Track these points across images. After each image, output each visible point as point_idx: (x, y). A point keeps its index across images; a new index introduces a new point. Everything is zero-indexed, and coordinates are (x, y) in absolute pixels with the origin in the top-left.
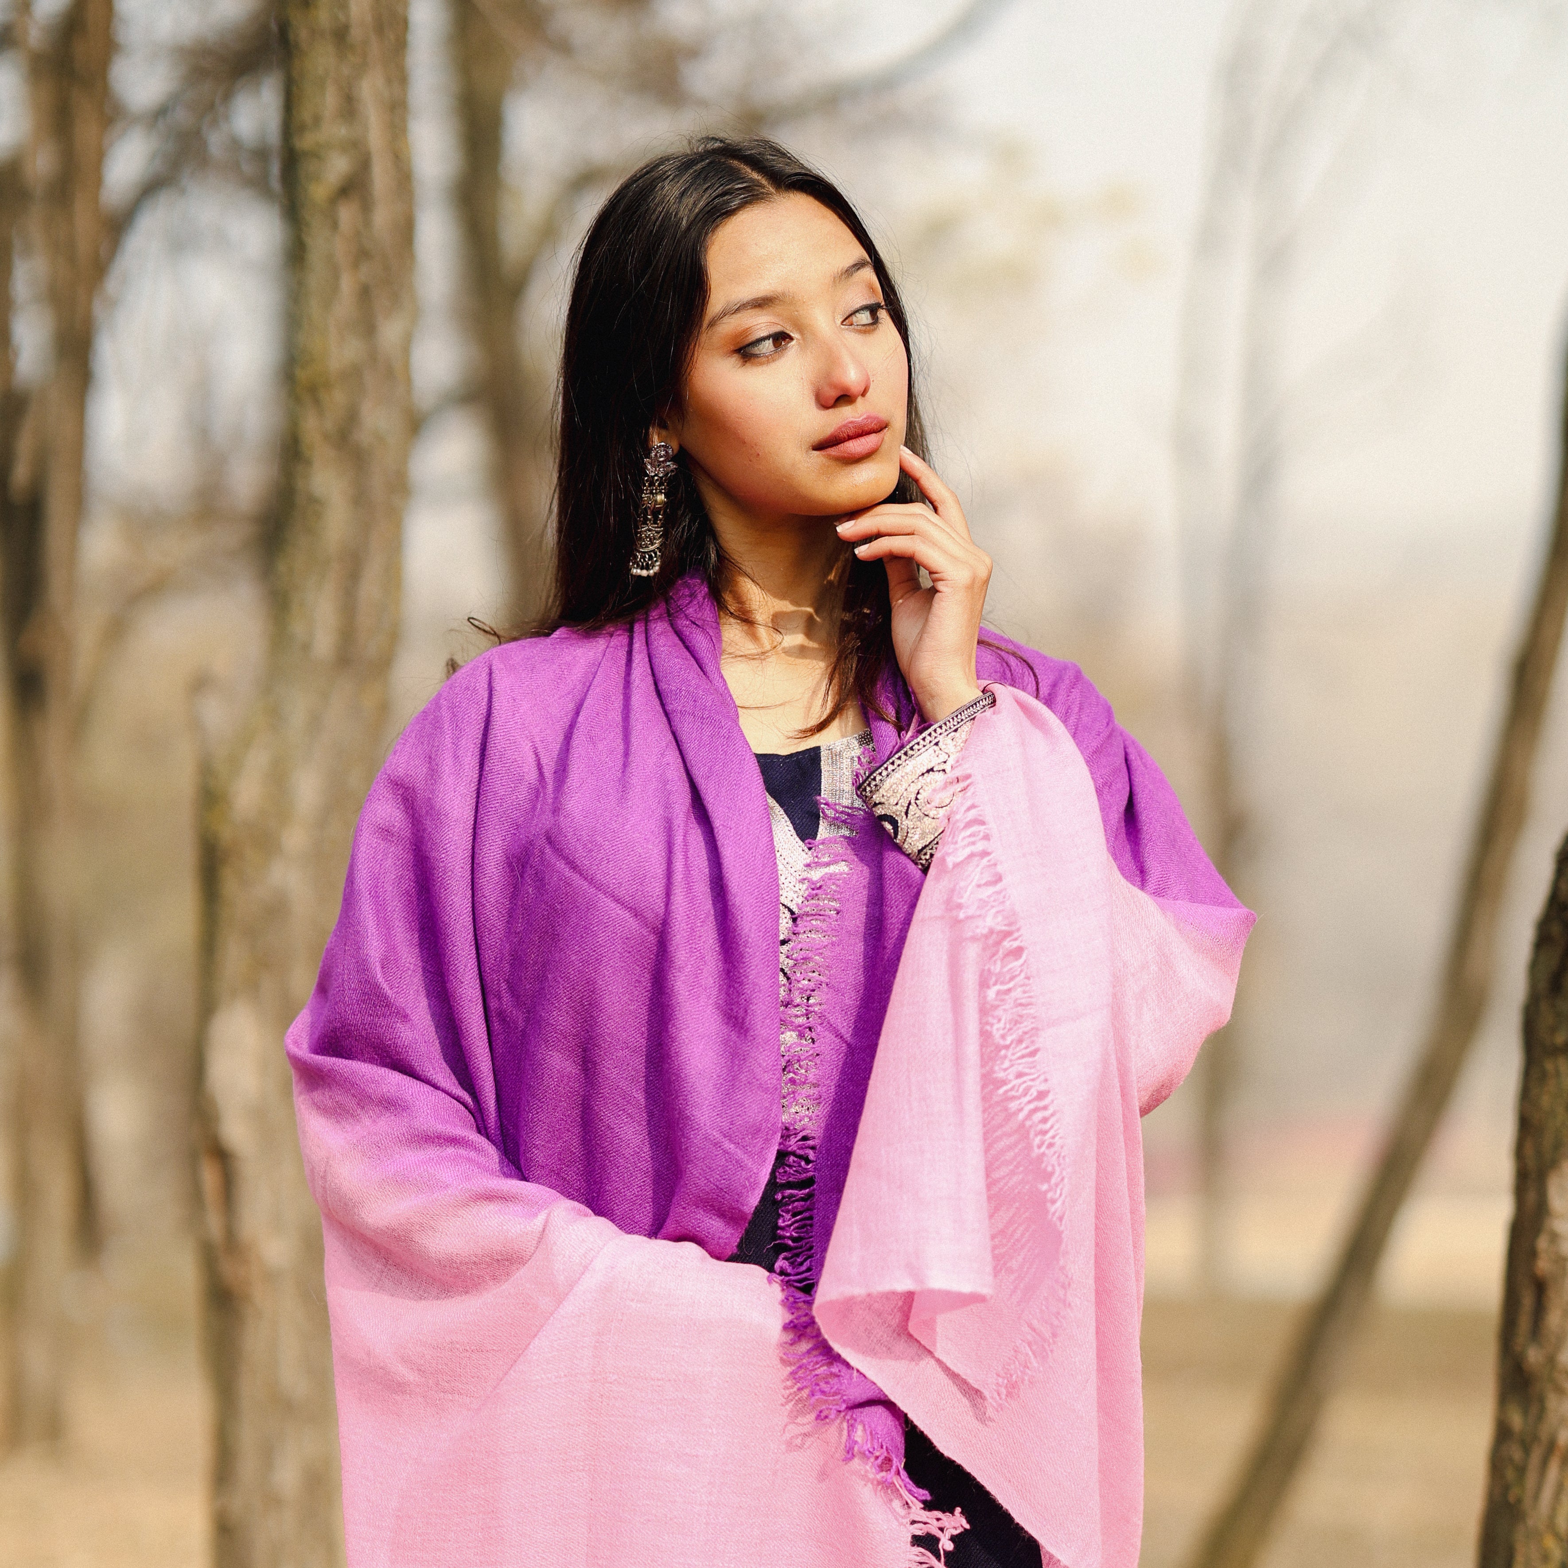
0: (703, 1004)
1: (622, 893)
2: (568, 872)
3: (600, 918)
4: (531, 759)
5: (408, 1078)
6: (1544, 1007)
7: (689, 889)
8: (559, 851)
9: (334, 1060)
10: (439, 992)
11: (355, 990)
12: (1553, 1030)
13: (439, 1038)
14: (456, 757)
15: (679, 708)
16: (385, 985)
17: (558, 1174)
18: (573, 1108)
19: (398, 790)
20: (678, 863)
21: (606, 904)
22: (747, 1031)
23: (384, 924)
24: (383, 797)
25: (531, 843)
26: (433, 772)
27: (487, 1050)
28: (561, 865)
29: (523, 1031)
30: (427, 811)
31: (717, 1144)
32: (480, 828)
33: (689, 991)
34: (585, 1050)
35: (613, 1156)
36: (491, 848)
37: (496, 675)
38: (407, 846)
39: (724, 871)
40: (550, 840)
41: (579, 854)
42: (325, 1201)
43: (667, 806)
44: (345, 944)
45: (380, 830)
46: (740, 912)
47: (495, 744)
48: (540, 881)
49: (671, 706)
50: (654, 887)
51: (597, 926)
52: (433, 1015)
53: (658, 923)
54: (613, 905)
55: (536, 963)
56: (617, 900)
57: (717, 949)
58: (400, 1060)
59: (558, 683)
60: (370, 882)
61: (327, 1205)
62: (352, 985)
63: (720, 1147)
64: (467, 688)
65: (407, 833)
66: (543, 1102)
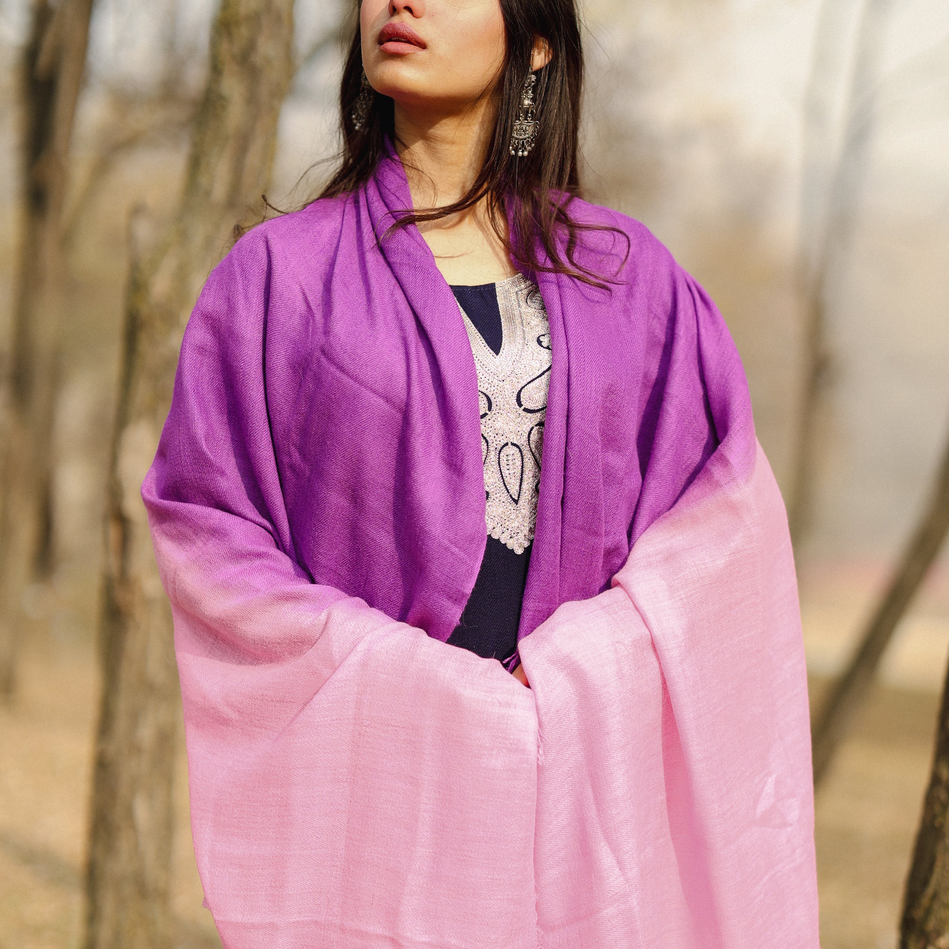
0: (433, 458)
1: (377, 387)
2: (338, 374)
3: (363, 404)
4: (300, 297)
5: (226, 513)
7: (421, 382)
8: (331, 359)
9: (176, 503)
10: (242, 453)
11: (189, 456)
13: (244, 484)
14: (246, 298)
15: (398, 261)
16: (208, 453)
17: (335, 571)
18: (345, 528)
19: (208, 321)
20: (414, 366)
21: (366, 394)
22: (463, 474)
23: (205, 411)
24: (199, 326)
25: (311, 355)
26: (231, 308)
27: (280, 490)
28: (333, 369)
29: (309, 479)
30: (229, 336)
31: (447, 549)
32: (269, 344)
33: (425, 449)
34: (354, 491)
35: (376, 558)
36: (278, 357)
37: (272, 243)
38: (216, 358)
39: (442, 370)
40: (323, 352)
41: (346, 362)
42: (175, 597)
43: (402, 329)
44: (179, 426)
45: (198, 348)
46: (455, 396)
47: (276, 288)
48: (318, 380)
49: (392, 259)
50: (399, 382)
51: (361, 409)
52: (239, 470)
53: (403, 405)
54: (371, 395)
55: (316, 433)
56: (374, 392)
57: (441, 421)
58: (221, 501)
59: (313, 245)
60: (193, 383)
61: (176, 598)
62: (187, 453)
63: (449, 550)
64: (251, 252)
65: (215, 349)
66: (325, 525)
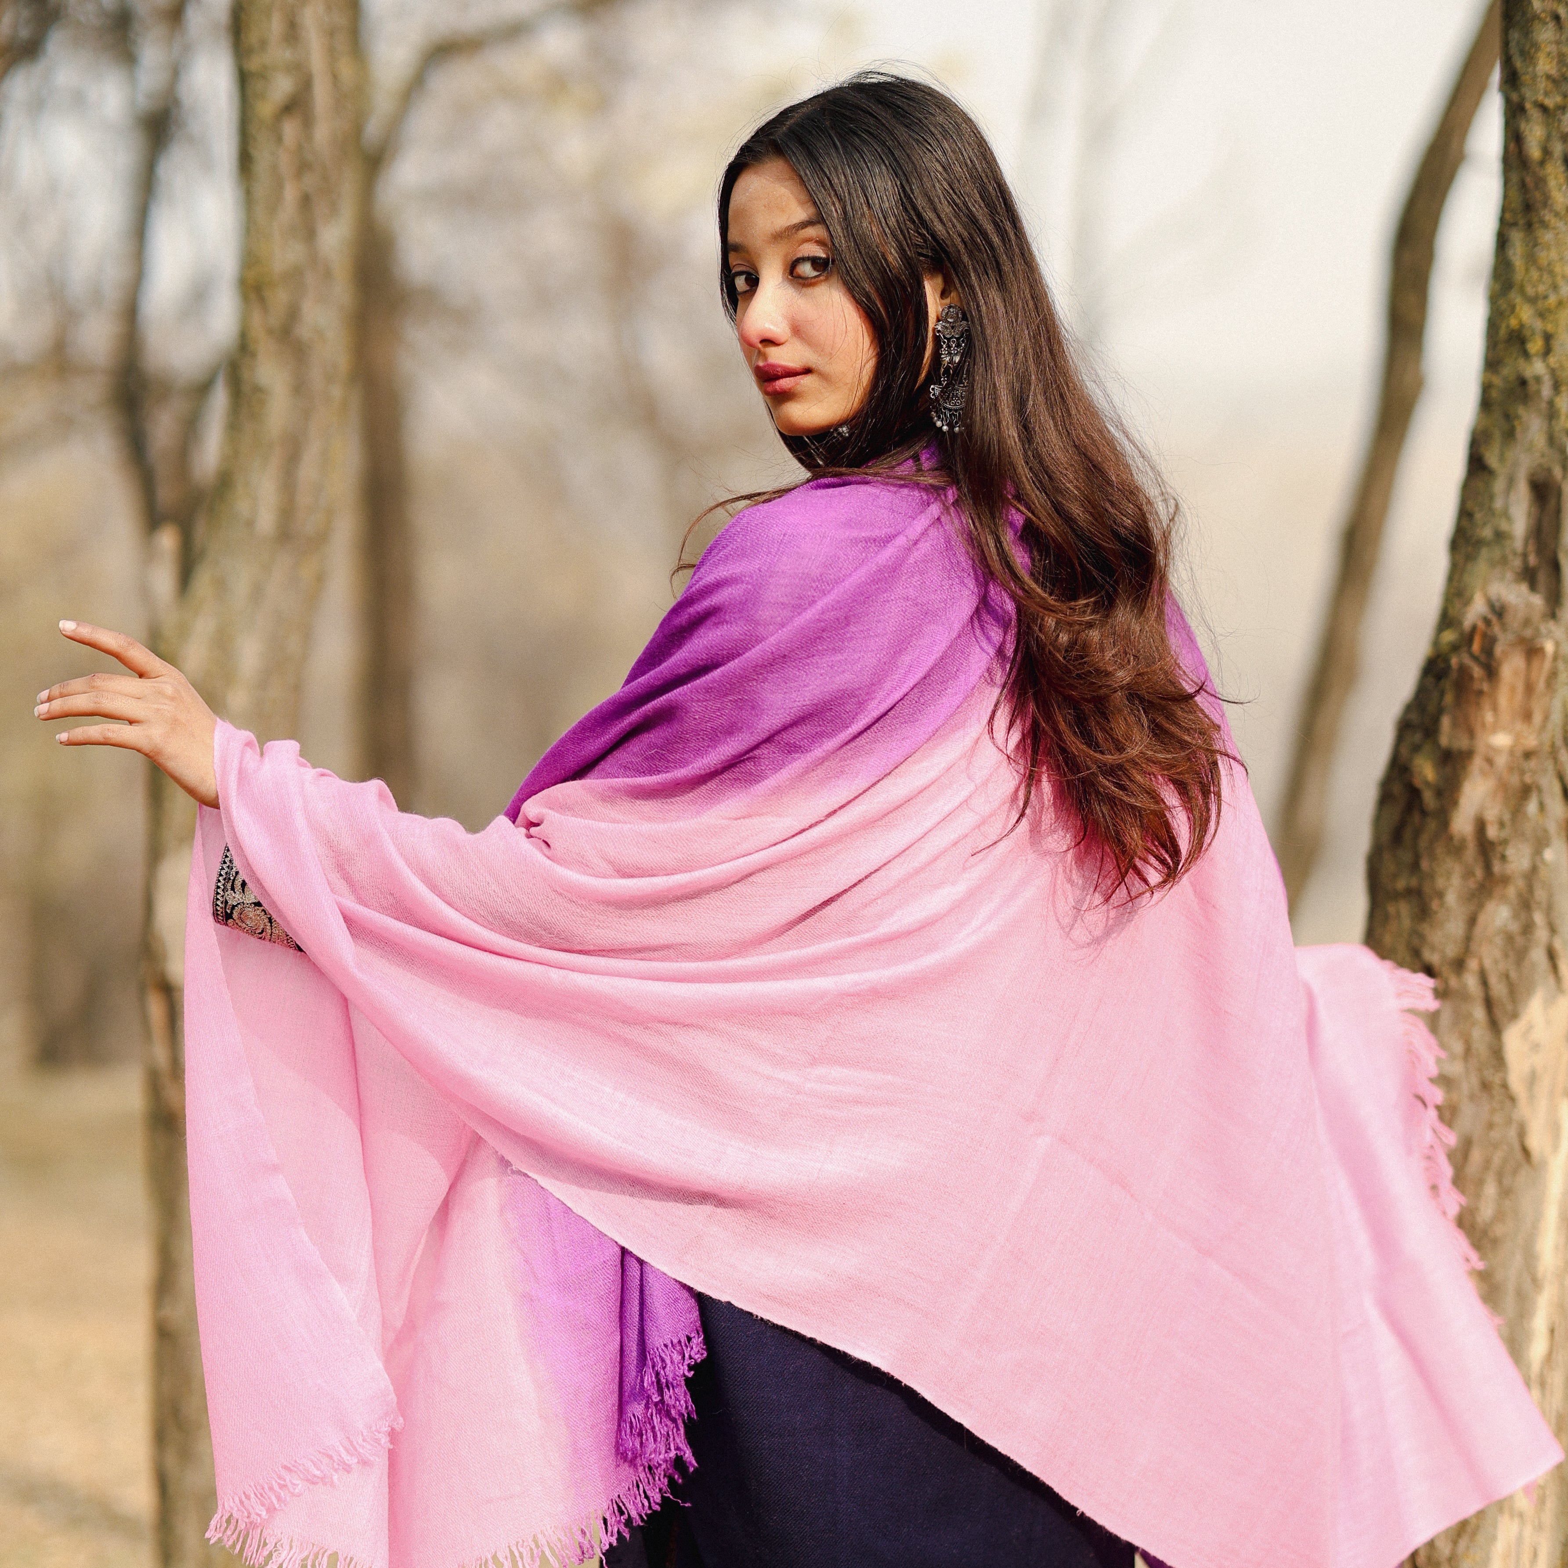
6: (1387, 857)
12: (1395, 876)
